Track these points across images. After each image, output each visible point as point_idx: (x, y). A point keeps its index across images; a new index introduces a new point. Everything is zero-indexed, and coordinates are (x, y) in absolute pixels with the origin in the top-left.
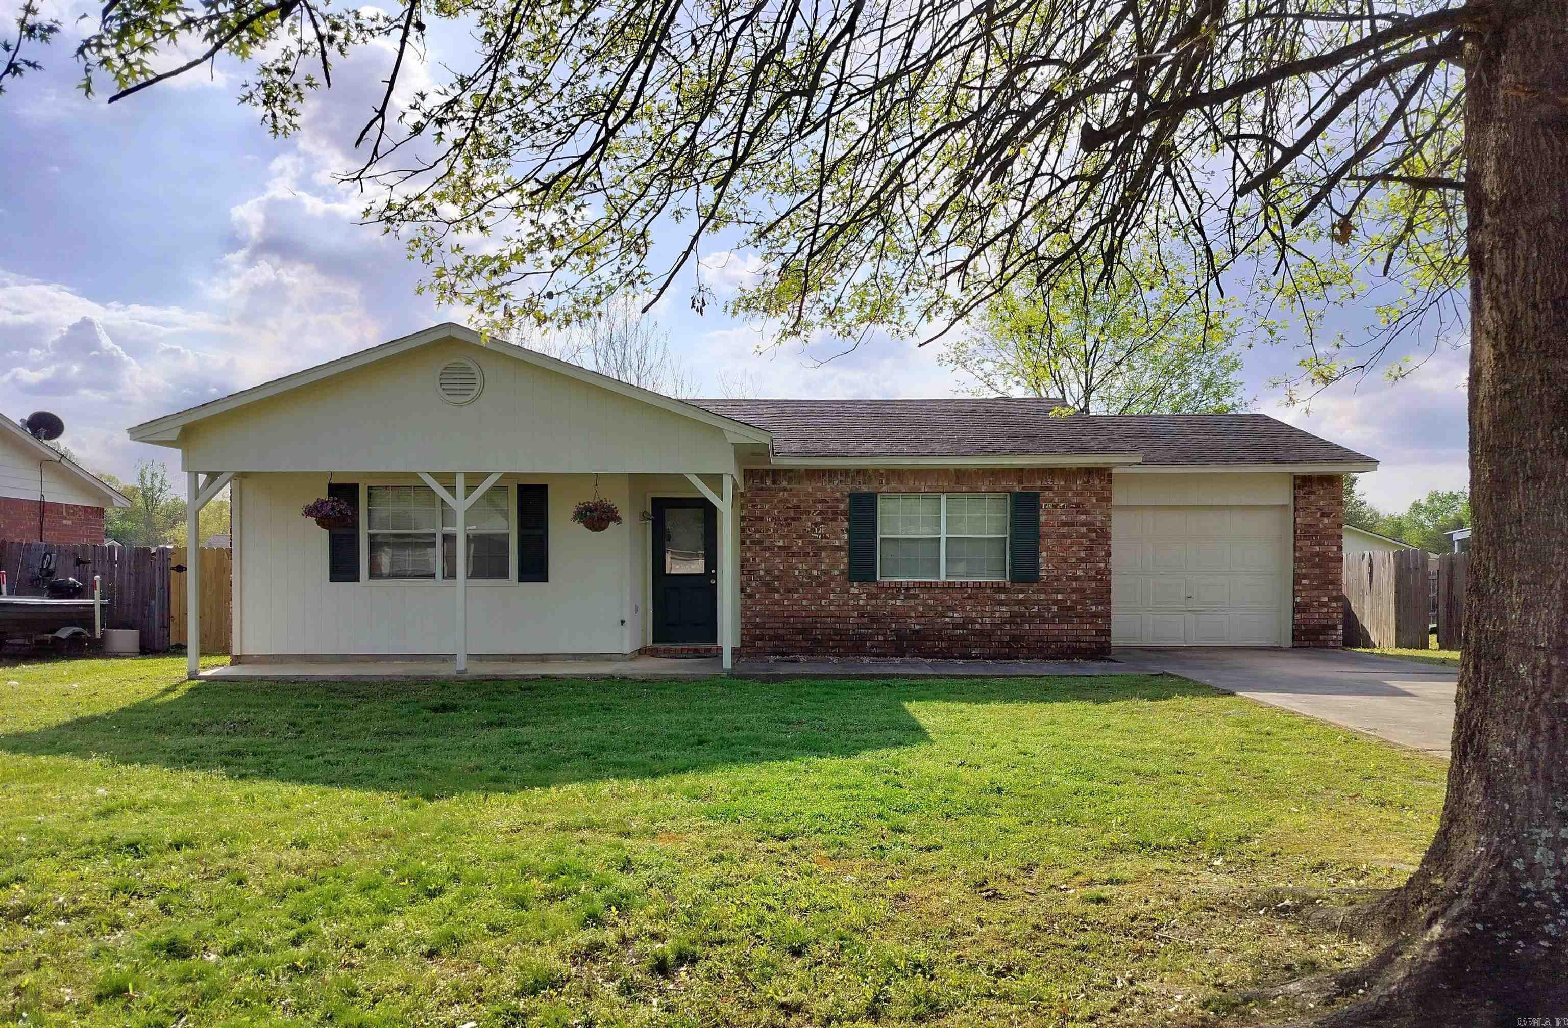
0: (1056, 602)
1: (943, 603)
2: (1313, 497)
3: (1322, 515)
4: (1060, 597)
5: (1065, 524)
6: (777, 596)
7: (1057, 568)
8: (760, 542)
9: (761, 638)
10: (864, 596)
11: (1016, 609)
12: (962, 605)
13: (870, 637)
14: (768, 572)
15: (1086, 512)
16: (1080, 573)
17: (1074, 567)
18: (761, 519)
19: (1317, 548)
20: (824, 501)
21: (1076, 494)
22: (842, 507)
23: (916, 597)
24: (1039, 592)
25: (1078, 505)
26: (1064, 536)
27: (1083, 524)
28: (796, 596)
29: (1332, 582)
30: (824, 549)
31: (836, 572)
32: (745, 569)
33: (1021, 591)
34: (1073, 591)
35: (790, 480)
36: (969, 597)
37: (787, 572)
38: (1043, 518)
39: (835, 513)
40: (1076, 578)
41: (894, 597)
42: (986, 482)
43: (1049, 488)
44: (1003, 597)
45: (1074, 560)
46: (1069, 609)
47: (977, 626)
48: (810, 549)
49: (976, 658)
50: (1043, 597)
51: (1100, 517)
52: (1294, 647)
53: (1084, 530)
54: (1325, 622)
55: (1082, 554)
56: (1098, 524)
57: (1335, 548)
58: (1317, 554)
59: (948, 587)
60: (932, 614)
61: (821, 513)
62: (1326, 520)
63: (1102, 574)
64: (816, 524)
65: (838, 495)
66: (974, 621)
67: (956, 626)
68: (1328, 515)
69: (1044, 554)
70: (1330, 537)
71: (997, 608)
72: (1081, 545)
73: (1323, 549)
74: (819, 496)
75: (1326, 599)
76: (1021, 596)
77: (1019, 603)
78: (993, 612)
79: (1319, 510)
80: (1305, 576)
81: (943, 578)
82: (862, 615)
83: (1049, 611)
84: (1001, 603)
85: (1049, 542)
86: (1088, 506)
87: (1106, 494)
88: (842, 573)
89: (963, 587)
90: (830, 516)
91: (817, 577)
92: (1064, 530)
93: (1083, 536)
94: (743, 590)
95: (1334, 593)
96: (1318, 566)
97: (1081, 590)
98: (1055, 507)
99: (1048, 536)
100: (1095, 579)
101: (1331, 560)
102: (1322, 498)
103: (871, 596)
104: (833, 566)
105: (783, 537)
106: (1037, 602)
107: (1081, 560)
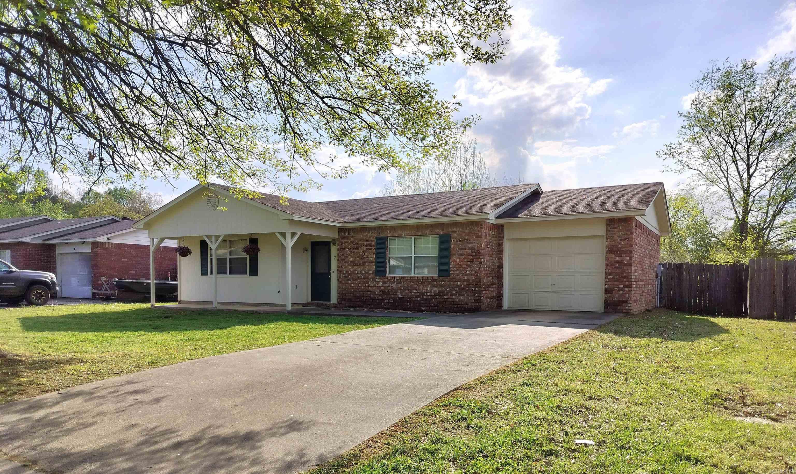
0: (457, 286)
1: (411, 286)
2: (615, 230)
3: (621, 240)
4: (459, 283)
5: (462, 249)
6: (350, 282)
7: (458, 270)
8: (344, 259)
9: (344, 300)
10: (381, 283)
11: (440, 289)
12: (419, 287)
13: (383, 301)
14: (347, 272)
15: (471, 243)
16: (468, 272)
17: (466, 269)
18: (344, 249)
19: (618, 258)
20: (366, 241)
21: (467, 235)
22: (373, 243)
23: (400, 283)
24: (450, 281)
25: (467, 240)
26: (461, 255)
27: (470, 249)
28: (356, 282)
29: (625, 277)
30: (366, 262)
31: (371, 272)
32: (340, 272)
33: (443, 281)
34: (465, 280)
35: (354, 233)
36: (422, 283)
37: (353, 272)
38: (452, 246)
39: (371, 246)
40: (466, 275)
41: (393, 283)
42: (429, 230)
43: (455, 232)
44: (435, 283)
45: (465, 266)
46: (464, 289)
47: (425, 297)
48: (361, 262)
49: (424, 311)
50: (452, 283)
51: (477, 245)
52: (605, 312)
53: (470, 251)
54: (621, 299)
55: (469, 263)
56: (476, 249)
57: (628, 258)
58: (617, 262)
59: (413, 279)
60: (407, 291)
61: (366, 246)
62: (623, 243)
63: (478, 273)
64: (364, 251)
65: (372, 238)
66: (423, 294)
67: (417, 297)
68: (624, 240)
69: (452, 263)
70: (625, 252)
71: (433, 288)
72: (468, 258)
73: (621, 258)
74: (365, 239)
75: (622, 286)
76: (443, 283)
77: (442, 286)
78: (431, 290)
79: (619, 237)
80: (610, 274)
81: (413, 275)
82: (380, 291)
83: (454, 290)
84: (434, 286)
85: (455, 258)
86: (471, 240)
87: (480, 234)
88: (373, 273)
89: (419, 279)
90: (369, 248)
91: (364, 274)
92: (462, 252)
93: (469, 254)
94: (338, 280)
95: (627, 283)
96: (618, 268)
97: (468, 280)
98: (457, 241)
99: (455, 255)
100: (474, 275)
101: (625, 265)
102: (621, 231)
103: (384, 283)
104: (369, 270)
105: (352, 257)
106: (449, 286)
107: (468, 266)
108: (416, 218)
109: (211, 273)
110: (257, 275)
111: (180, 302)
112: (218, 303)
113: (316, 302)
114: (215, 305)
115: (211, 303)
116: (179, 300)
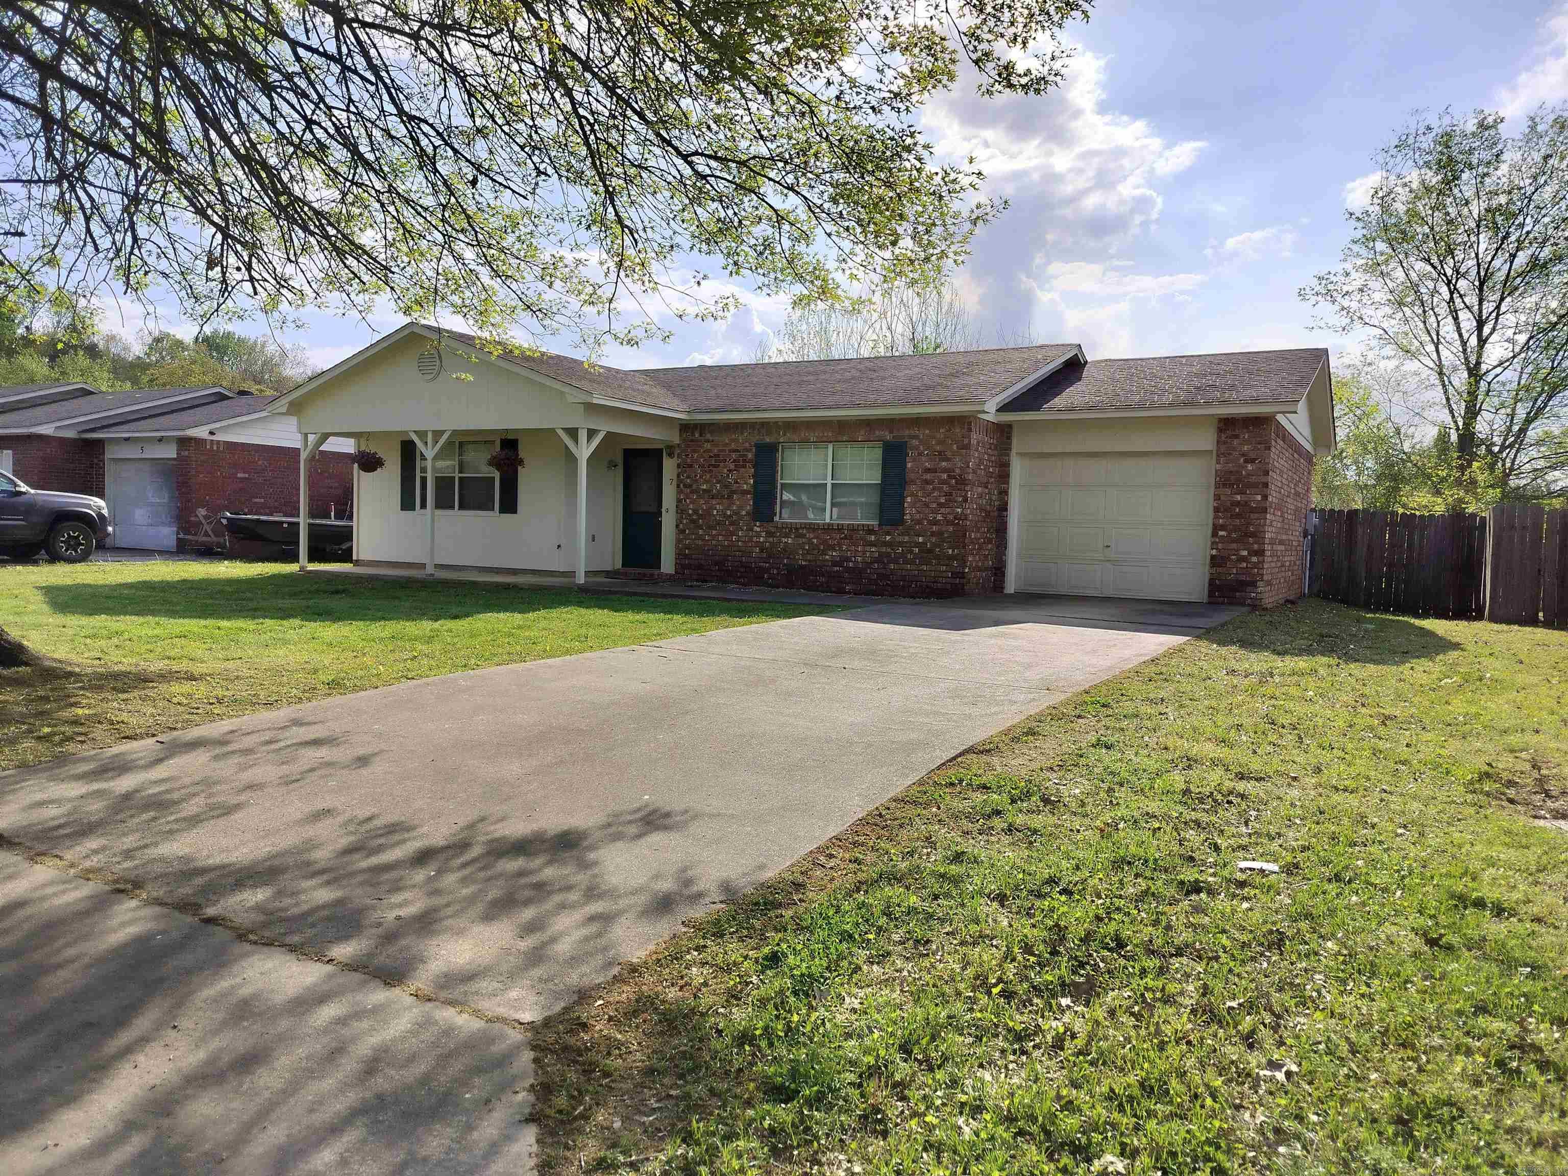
0: (918, 545)
1: (825, 542)
2: (1236, 442)
3: (1246, 461)
4: (921, 539)
5: (928, 470)
6: (701, 532)
7: (919, 512)
8: (690, 486)
9: (689, 566)
10: (763, 534)
11: (884, 550)
12: (840, 545)
13: (767, 570)
14: (695, 511)
15: (948, 460)
16: (939, 517)
17: (936, 512)
18: (691, 466)
19: (1239, 497)
20: (738, 451)
21: (940, 442)
22: (750, 456)
23: (803, 536)
24: (903, 534)
25: (940, 453)
26: (927, 482)
27: (945, 470)
28: (714, 532)
29: (1253, 535)
30: (734, 492)
31: (744, 513)
32: (681, 510)
33: (888, 533)
34: (933, 534)
35: (712, 432)
36: (845, 538)
37: (708, 512)
38: (909, 465)
39: (744, 461)
40: (935, 522)
41: (787, 536)
42: (862, 432)
43: (916, 437)
44: (873, 538)
45: (934, 505)
46: (930, 551)
47: (851, 564)
48: (725, 493)
49: (849, 593)
50: (906, 539)
51: (959, 464)
52: (1209, 603)
53: (945, 476)
54: (1243, 578)
55: (942, 500)
56: (958, 471)
57: (1259, 498)
58: (1238, 503)
59: (828, 528)
60: (815, 552)
61: (734, 461)
62: (1250, 467)
63: (960, 519)
64: (730, 471)
65: (747, 445)
66: (848, 559)
67: (835, 564)
68: (1252, 461)
69: (909, 499)
70: (1254, 485)
71: (868, 548)
72: (940, 489)
73: (1244, 497)
74: (733, 446)
75: (1245, 553)
76: (888, 538)
77: (886, 544)
78: (864, 552)
79: (1243, 455)
80: (1223, 527)
81: (828, 521)
82: (762, 551)
83: (911, 552)
84: (872, 544)
85: (913, 488)
86: (949, 454)
87: (966, 441)
88: (748, 513)
89: (840, 528)
90: (740, 464)
91: (730, 516)
92: (928, 476)
93: (944, 482)
94: (677, 526)
95: (1256, 546)
96: (1238, 516)
97: (940, 533)
98: (920, 454)
99: (913, 482)
100: (953, 524)
101: (1253, 510)
102: (1247, 442)
103: (770, 534)
104: (741, 507)
105: (706, 482)
106: (901, 544)
107: (941, 505)
108: (838, 407)
109: (423, 505)
110: (515, 512)
111: (357, 563)
112: (436, 566)
113: (630, 570)
114: (430, 570)
115: (423, 566)
116: (354, 558)
